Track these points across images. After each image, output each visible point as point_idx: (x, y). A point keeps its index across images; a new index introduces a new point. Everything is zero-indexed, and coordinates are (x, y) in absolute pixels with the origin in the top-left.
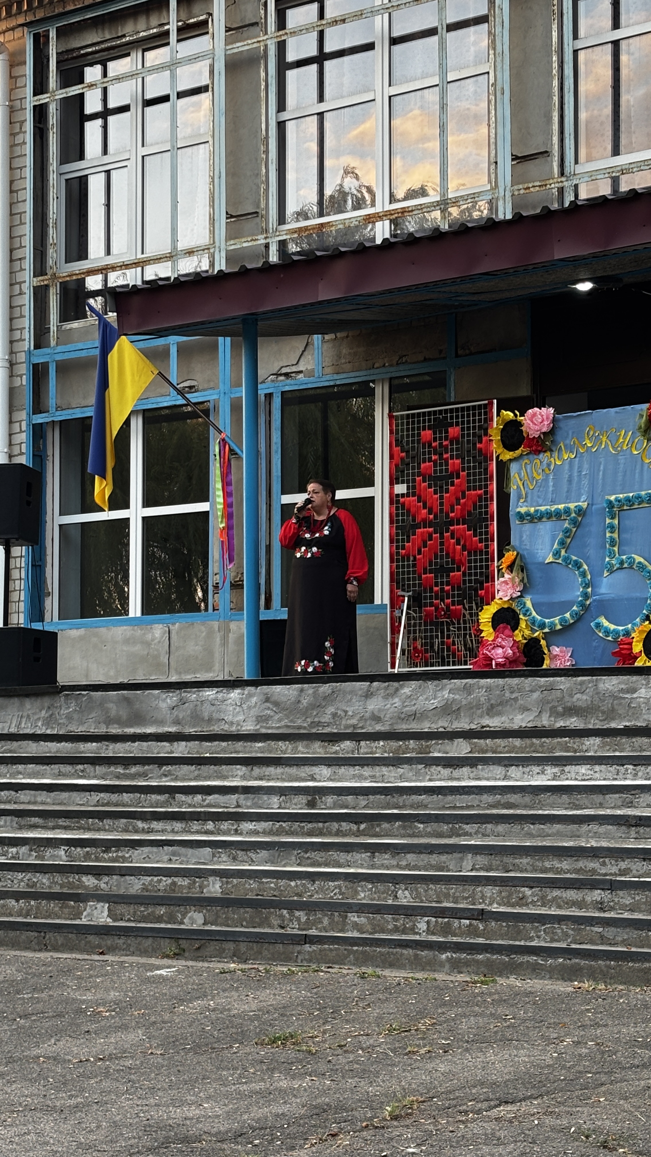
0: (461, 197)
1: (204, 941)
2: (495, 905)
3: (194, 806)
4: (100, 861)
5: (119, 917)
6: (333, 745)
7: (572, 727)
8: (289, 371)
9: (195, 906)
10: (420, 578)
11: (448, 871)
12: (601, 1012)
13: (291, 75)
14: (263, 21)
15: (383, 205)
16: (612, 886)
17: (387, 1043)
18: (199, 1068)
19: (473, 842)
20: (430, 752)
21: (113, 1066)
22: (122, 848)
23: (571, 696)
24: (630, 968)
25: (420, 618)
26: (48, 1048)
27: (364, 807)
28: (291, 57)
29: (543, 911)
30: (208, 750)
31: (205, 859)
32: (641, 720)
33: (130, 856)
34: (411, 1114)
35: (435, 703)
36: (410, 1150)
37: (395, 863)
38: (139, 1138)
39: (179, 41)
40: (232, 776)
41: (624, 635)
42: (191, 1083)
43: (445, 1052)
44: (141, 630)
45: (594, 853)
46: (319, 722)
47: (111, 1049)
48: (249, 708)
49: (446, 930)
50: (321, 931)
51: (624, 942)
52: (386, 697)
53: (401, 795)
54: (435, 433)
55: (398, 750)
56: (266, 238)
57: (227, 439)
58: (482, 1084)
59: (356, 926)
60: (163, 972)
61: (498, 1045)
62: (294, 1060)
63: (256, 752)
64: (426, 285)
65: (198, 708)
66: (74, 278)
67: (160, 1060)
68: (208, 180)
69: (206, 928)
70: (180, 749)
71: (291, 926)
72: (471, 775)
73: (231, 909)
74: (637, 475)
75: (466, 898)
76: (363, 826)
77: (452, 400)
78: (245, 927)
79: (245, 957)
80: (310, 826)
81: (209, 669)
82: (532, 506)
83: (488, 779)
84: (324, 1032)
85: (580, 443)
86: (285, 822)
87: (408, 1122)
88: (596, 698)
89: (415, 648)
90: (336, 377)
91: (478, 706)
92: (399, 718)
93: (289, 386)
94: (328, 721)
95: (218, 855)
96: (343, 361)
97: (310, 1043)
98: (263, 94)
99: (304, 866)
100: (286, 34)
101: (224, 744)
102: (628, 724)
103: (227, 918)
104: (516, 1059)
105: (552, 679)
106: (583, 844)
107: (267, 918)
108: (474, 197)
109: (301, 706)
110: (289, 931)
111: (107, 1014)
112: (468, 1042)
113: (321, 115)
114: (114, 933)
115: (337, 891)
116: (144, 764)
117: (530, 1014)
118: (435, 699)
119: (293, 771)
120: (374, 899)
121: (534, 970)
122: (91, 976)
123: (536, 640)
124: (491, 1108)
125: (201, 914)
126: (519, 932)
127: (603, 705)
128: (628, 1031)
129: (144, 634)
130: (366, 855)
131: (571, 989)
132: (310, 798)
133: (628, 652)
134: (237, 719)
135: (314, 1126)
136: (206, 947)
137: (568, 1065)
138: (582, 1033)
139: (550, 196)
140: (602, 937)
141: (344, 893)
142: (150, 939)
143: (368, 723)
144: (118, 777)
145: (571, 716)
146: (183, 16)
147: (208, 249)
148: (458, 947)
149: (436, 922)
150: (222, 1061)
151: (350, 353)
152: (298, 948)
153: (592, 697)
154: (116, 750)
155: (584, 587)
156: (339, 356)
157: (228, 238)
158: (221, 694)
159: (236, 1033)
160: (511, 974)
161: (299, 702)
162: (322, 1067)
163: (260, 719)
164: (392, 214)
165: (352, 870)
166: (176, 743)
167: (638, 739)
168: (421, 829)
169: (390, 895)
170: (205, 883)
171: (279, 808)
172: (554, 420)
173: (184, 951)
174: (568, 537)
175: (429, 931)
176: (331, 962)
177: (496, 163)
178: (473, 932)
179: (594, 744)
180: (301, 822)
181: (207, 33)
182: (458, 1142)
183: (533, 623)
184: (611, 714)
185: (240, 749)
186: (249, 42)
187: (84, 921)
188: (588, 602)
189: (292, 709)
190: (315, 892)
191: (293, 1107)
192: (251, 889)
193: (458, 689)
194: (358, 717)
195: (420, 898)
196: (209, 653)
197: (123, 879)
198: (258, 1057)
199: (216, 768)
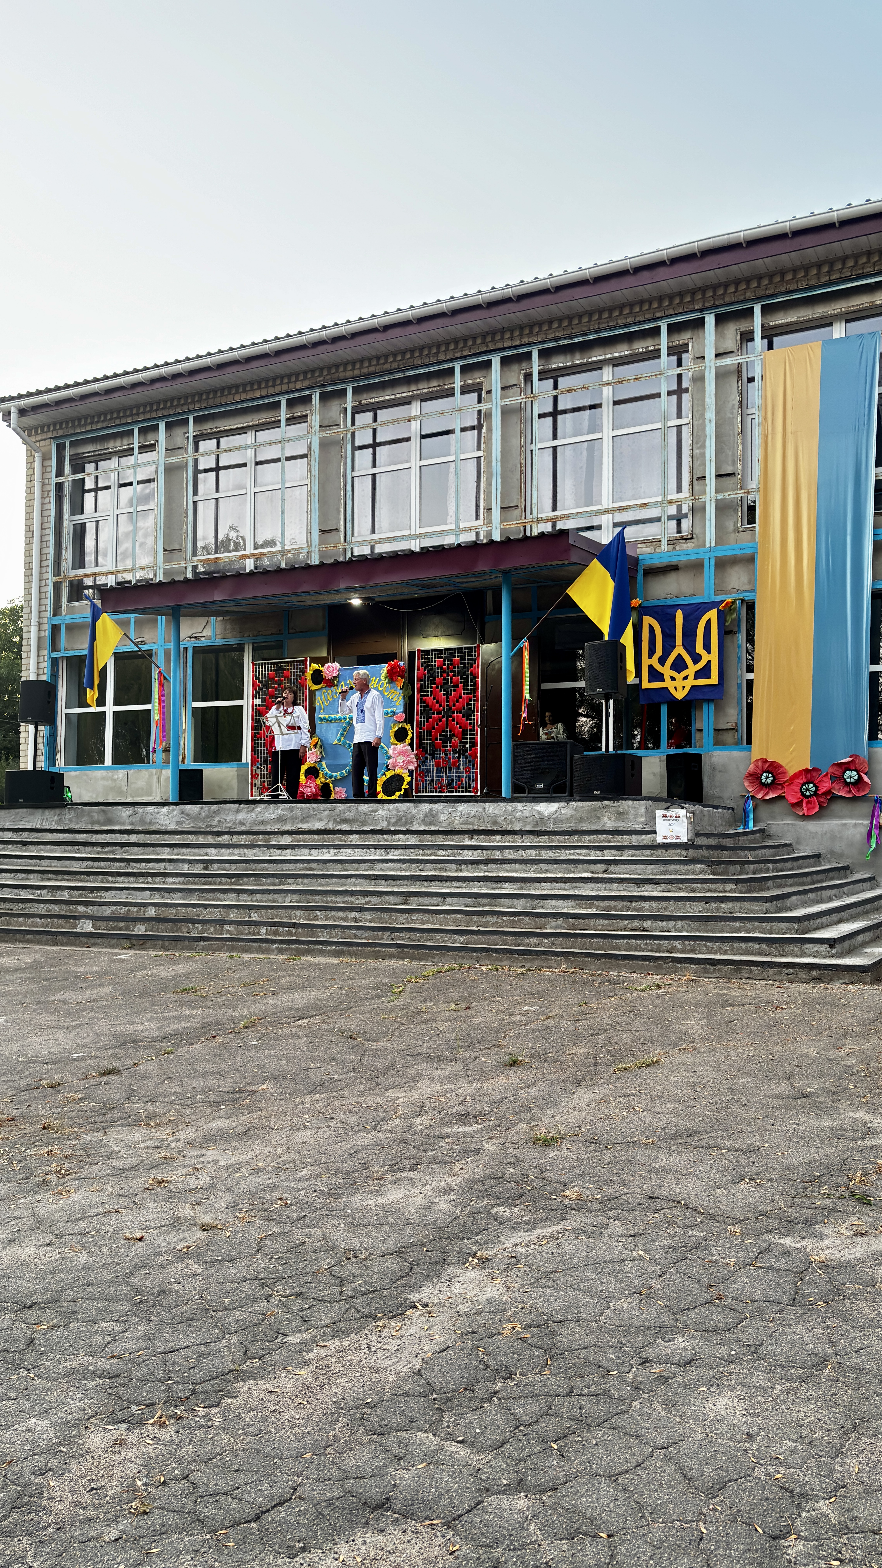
0: (292, 550)
1: (145, 940)
2: (302, 920)
3: (141, 869)
4: (88, 898)
5: (98, 928)
6: (218, 837)
7: (344, 829)
8: (197, 635)
9: (140, 922)
11: (278, 903)
12: (353, 973)
13: (201, 476)
14: (186, 447)
15: (250, 550)
16: (361, 910)
17: (243, 991)
18: (142, 1006)
19: (291, 888)
20: (270, 841)
21: (95, 1005)
22: (100, 891)
23: (344, 813)
24: (369, 950)
26: (59, 996)
27: (234, 870)
28: (201, 467)
29: (326, 923)
30: (149, 839)
31: (147, 897)
32: (379, 826)
33: (105, 896)
34: (254, 1025)
35: (274, 816)
36: (253, 1043)
37: (250, 899)
38: (110, 1041)
39: (139, 454)
40: (163, 853)
42: (138, 1013)
43: (273, 994)
44: (112, 773)
45: (353, 893)
46: (211, 825)
47: (94, 996)
48: (172, 817)
49: (276, 933)
50: (209, 934)
51: (366, 938)
52: (248, 813)
53: (254, 864)
54: (276, 674)
55: (253, 840)
56: (186, 563)
57: (162, 671)
58: (291, 1009)
59: (228, 932)
60: (123, 957)
61: (300, 990)
62: (194, 1000)
63: (176, 840)
64: (272, 596)
65: (144, 816)
66: (77, 578)
67: (121, 1001)
68: (154, 530)
69: (147, 933)
70: (134, 838)
71: (193, 932)
72: (292, 854)
73: (160, 923)
75: (287, 917)
76: (233, 880)
77: (286, 657)
78: (168, 933)
80: (205, 879)
81: (151, 795)
82: (326, 714)
83: (300, 855)
84: (210, 986)
86: (191, 877)
87: (253, 1029)
88: (357, 814)
90: (223, 640)
91: (296, 818)
92: (254, 823)
93: (197, 643)
94: (215, 824)
95: (153, 895)
96: (228, 632)
97: (202, 991)
98: (185, 486)
99: (201, 901)
100: (199, 454)
101: (158, 836)
102: (372, 828)
103: (158, 928)
104: (309, 997)
105: (335, 804)
106: (348, 889)
107: (180, 928)
108: (299, 551)
109: (201, 817)
110: (192, 935)
111: (92, 978)
112: (285, 989)
113: (217, 499)
114: (95, 936)
115: (218, 913)
116: (113, 846)
117: (317, 975)
118: (273, 814)
119: (196, 850)
120: (238, 918)
121: (320, 952)
122: (83, 959)
123: (327, 784)
124: (295, 1021)
125: (144, 926)
126: (314, 933)
127: (360, 818)
128: (366, 981)
129: (113, 775)
130: (234, 895)
131: (338, 962)
132: (205, 865)
134: (166, 823)
135: (204, 1033)
136: (147, 943)
137: (335, 999)
138: (343, 983)
139: (339, 553)
140: (355, 936)
141: (222, 915)
142: (115, 940)
143: (237, 826)
144: (98, 853)
145: (344, 823)
146: (142, 441)
147: (153, 567)
148: (282, 942)
149: (271, 929)
150: (155, 1001)
151: (231, 628)
152: (197, 943)
153: (355, 814)
154: (97, 838)
156: (225, 630)
157: (164, 562)
158: (157, 809)
159: (163, 987)
160: (309, 955)
161: (200, 814)
162: (209, 1003)
163: (178, 823)
164: (255, 556)
165: (227, 903)
166: (131, 835)
167: (377, 836)
168: (264, 881)
169: (247, 916)
170: (146, 910)
171: (188, 870)
172: (339, 670)
173: (134, 945)
175: (267, 934)
176: (214, 950)
177: (311, 533)
178: (290, 933)
179: (355, 838)
180: (200, 878)
181: (155, 451)
182: (278, 1038)
183: (326, 775)
184: (364, 823)
185: (167, 839)
186: (178, 457)
187: (78, 930)
189: (196, 818)
190: (207, 914)
191: (193, 1023)
192: (171, 913)
193: (286, 809)
194: (232, 823)
195: (263, 917)
196: (150, 786)
197: (100, 907)
198: (174, 999)
199: (153, 849)
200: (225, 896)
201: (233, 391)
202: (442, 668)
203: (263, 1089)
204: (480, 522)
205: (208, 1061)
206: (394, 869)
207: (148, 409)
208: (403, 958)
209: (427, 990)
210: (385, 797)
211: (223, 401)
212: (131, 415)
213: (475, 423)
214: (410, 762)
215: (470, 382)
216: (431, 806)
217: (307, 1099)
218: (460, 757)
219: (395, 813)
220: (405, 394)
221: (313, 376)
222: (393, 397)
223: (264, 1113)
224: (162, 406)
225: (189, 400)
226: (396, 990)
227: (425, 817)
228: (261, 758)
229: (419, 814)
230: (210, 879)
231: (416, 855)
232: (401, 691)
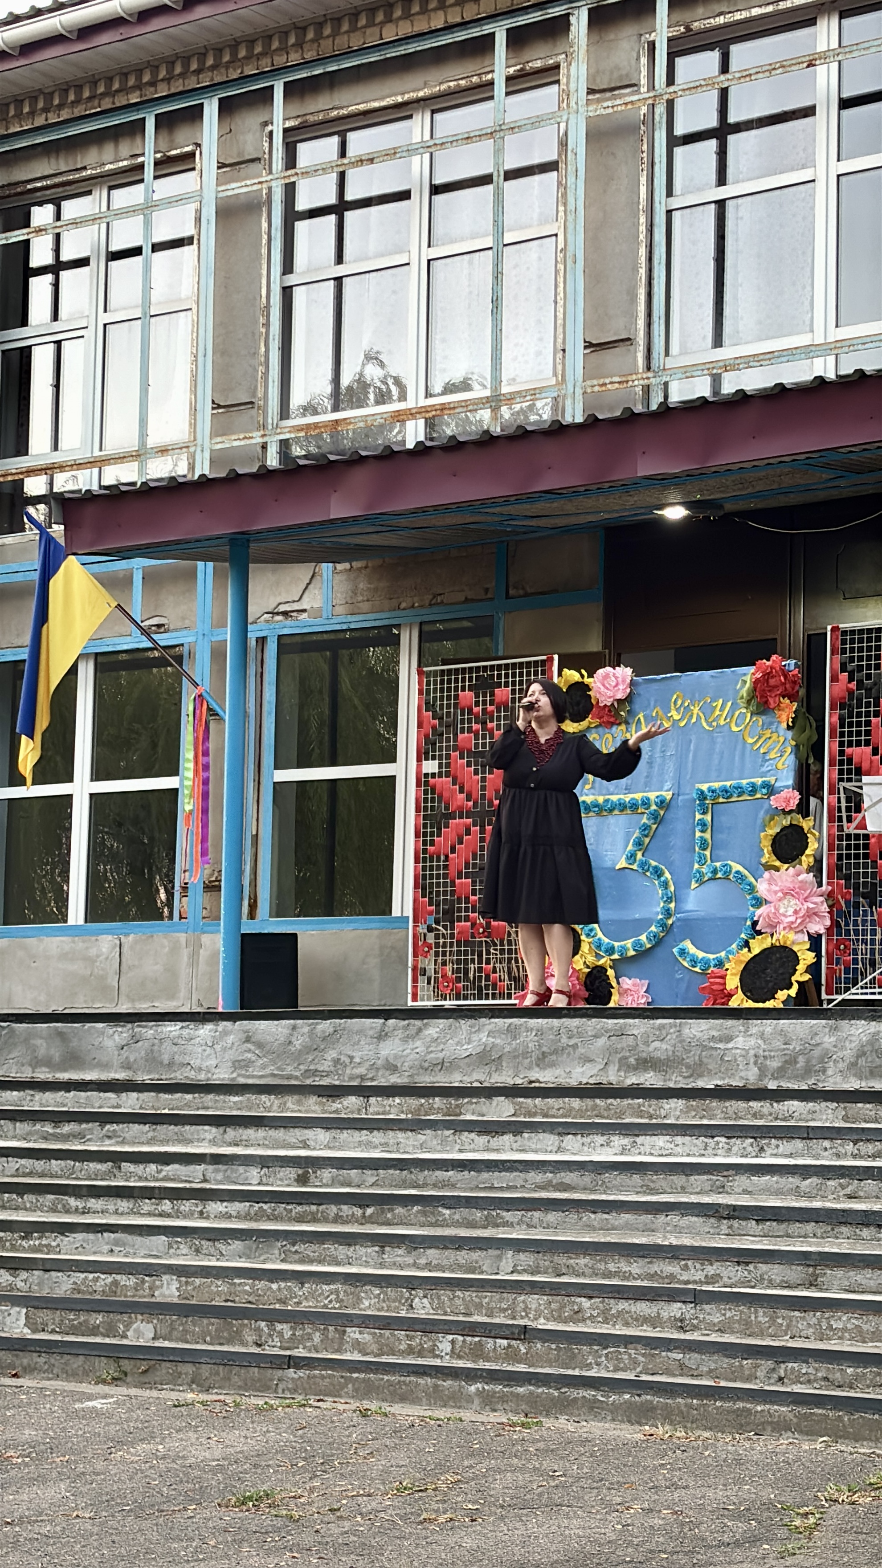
0: (518, 392)
1: (153, 1362)
2: (542, 1321)
3: (146, 1179)
4: (17, 1251)
5: (40, 1327)
6: (334, 1102)
7: (647, 1085)
8: (289, 609)
9: (142, 1314)
10: (453, 884)
11: (482, 1273)
12: (680, 1469)
13: (302, 227)
14: (266, 156)
15: (415, 399)
16: (697, 1298)
17: (394, 1507)
18: (141, 1539)
19: (514, 1236)
20: (460, 1114)
21: (25, 1533)
22: (47, 1234)
23: (647, 1043)
24: (717, 1408)
25: (452, 936)
27: (372, 1185)
28: (302, 204)
29: (605, 1329)
30: (166, 1104)
31: (158, 1251)
32: (737, 1078)
33: (58, 1245)
35: (470, 1049)
37: (412, 1261)
39: (156, 177)
40: (199, 1140)
41: (715, 966)
43: (473, 1521)
44: (84, 942)
45: (674, 1253)
46: (316, 1070)
47: (23, 1510)
48: (224, 1049)
49: (477, 1353)
50: (310, 1351)
51: (710, 1374)
52: (405, 1040)
53: (421, 1171)
54: (477, 696)
55: (419, 1110)
56: (263, 436)
57: (205, 694)
59: (357, 1345)
60: (96, 1404)
61: (543, 1513)
62: (270, 1529)
63: (231, 1108)
64: (470, 503)
65: (156, 1048)
66: (10, 478)
67: (88, 1526)
68: (189, 358)
69: (157, 1344)
70: (130, 1102)
71: (270, 1343)
72: (515, 1146)
73: (190, 1319)
74: (737, 758)
75: (506, 1310)
76: (369, 1211)
77: (500, 653)
78: (209, 1344)
79: (207, 1385)
80: (299, 1208)
81: (172, 997)
82: (600, 794)
83: (536, 1151)
84: (312, 1490)
85: (666, 714)
86: (266, 1203)
88: (679, 1047)
89: (444, 976)
90: (350, 618)
91: (526, 1054)
92: (422, 1067)
93: (289, 628)
94: (327, 1069)
95: (175, 1246)
96: (360, 598)
97: (292, 1505)
98: (264, 251)
99: (291, 1263)
100: (297, 174)
101: (189, 1097)
102: (719, 1083)
103: (185, 1331)
104: (567, 1532)
105: (621, 1021)
106: (659, 1242)
107: (238, 1332)
108: (534, 393)
109: (293, 1049)
110: (268, 1351)
111: (20, 1460)
112: (502, 1507)
113: (339, 280)
114: (33, 1349)
115: (333, 1297)
116: (81, 1122)
117: (585, 1470)
118: (469, 1044)
119: (280, 1134)
120: (381, 1309)
121: (591, 1408)
123: (602, 970)
125: (151, 1326)
126: (573, 1357)
127: (688, 1057)
128: (716, 1495)
129: (87, 948)
130: (373, 1250)
131: (639, 1436)
132: (300, 1172)
133: (721, 987)
134: (208, 1064)
136: (157, 1370)
137: (636, 1541)
138: (655, 1497)
139: (633, 394)
140: (682, 1366)
141: (342, 1300)
142: (81, 1358)
143: (380, 1073)
144: (45, 1138)
145: (646, 1070)
146: (163, 146)
147: (187, 447)
148: (493, 1376)
149: (464, 1341)
150: (171, 1529)
151: (369, 589)
152: (279, 1373)
153: (674, 1046)
154: (44, 1101)
155: (665, 902)
156: (355, 592)
157: (214, 433)
158: (187, 1031)
159: (193, 1491)
160: (561, 1414)
161: (290, 1043)
162: (307, 1538)
163: (237, 1065)
164: (427, 412)
165: (354, 1270)
166: (124, 1094)
167: (733, 1102)
168: (447, 1216)
169: (403, 1305)
170: (158, 1283)
171: (259, 1184)
172: (632, 684)
173: (126, 1374)
174: (646, 836)
175: (453, 1354)
176: (322, 1394)
177: (564, 350)
178: (512, 1355)
179: (676, 1108)
180: (288, 1203)
181: (194, 169)
183: (599, 947)
184: (698, 1069)
185: (210, 1104)
186: (248, 182)
188: (670, 922)
189: (281, 1052)
190: (304, 1298)
192: (218, 1292)
193: (500, 1032)
194: (367, 1065)
195: (443, 1309)
196: (172, 971)
197: (47, 1275)
198: (220, 1523)
199: (176, 1129)
200: (350, 1251)
201: (380, 17)
206: (778, 1193)
207: (178, 70)
208: (812, 1433)
210: (750, 1004)
211: (356, 41)
212: (139, 87)
214: (811, 914)
216: (874, 1027)
219: (778, 1044)
220: (802, 2)
224: (210, 62)
225: (275, 45)
226: (797, 1522)
227: (858, 1057)
228: (438, 905)
229: (843, 1048)
230: (314, 1208)
231: (838, 1156)
232: (790, 734)
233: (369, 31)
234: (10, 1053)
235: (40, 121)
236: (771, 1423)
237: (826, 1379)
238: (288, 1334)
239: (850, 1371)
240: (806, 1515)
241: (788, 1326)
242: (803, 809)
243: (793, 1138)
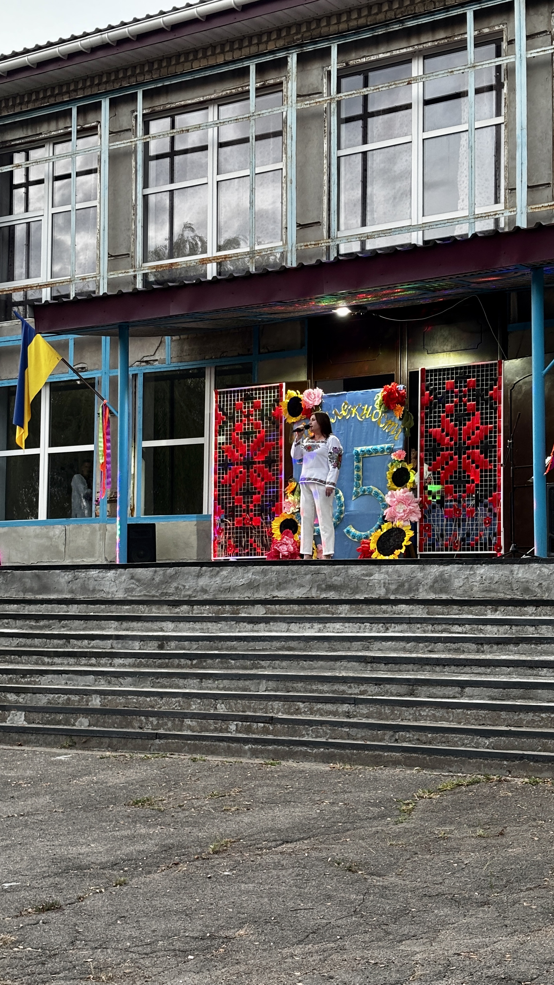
0: (264, 249)
1: (89, 737)
2: (280, 714)
3: (83, 648)
4: (19, 684)
5: (32, 721)
6: (176, 608)
7: (331, 598)
8: (149, 359)
9: (83, 714)
10: (233, 498)
11: (250, 691)
12: (348, 783)
14: (134, 128)
15: (212, 252)
16: (356, 702)
17: (210, 804)
18: (88, 821)
19: (266, 673)
20: (239, 613)
21: (30, 820)
22: (34, 675)
23: (331, 578)
24: (366, 755)
25: (233, 524)
27: (196, 649)
28: (153, 152)
29: (311, 718)
30: (92, 610)
31: (90, 683)
32: (375, 594)
33: (40, 681)
34: (226, 850)
35: (243, 581)
36: (226, 873)
37: (216, 686)
38: (49, 867)
39: (78, 138)
40: (108, 628)
41: (365, 538)
42: (82, 831)
43: (248, 810)
44: (47, 529)
45: (344, 680)
46: (167, 593)
47: (29, 809)
48: (120, 583)
49: (248, 730)
50: (166, 731)
51: (362, 738)
52: (211, 577)
53: (220, 642)
54: (245, 404)
55: (218, 612)
56: (134, 271)
57: (107, 404)
58: (272, 830)
59: (190, 728)
60: (62, 758)
61: (282, 805)
62: (150, 815)
63: (124, 612)
65: (86, 583)
66: (5, 293)
67: (61, 816)
68: (96, 232)
69: (91, 728)
70: (74, 610)
71: (146, 727)
72: (266, 629)
73: (107, 716)
74: (375, 435)
75: (262, 709)
76: (195, 662)
77: (256, 382)
78: (117, 728)
79: (116, 748)
80: (160, 661)
81: (93, 556)
83: (276, 631)
84: (169, 797)
85: (339, 412)
87: (224, 855)
88: (347, 579)
89: (230, 545)
90: (180, 364)
91: (271, 584)
92: (219, 591)
93: (149, 369)
94: (172, 592)
95: (98, 680)
96: (185, 354)
97: (160, 804)
98: (133, 177)
99: (156, 688)
100: (150, 137)
101: (103, 607)
102: (366, 596)
103: (104, 722)
104: (294, 814)
105: (318, 567)
106: (337, 674)
107: (131, 722)
108: (272, 250)
109: (155, 582)
110: (146, 731)
111: (25, 785)
112: (262, 803)
113: (172, 192)
114: (28, 732)
115: (177, 704)
116: (49, 620)
117: (302, 785)
118: (242, 579)
119: (149, 625)
120: (201, 710)
121: (305, 756)
122: (14, 761)
124: (277, 846)
125: (87, 720)
126: (295, 731)
127: (351, 584)
128: (365, 795)
129: (48, 532)
130: (196, 681)
131: (328, 768)
132: (160, 643)
133: (368, 549)
134: (112, 590)
135: (164, 858)
136: (90, 741)
137: (327, 818)
138: (336, 797)
139: (321, 251)
140: (348, 734)
141: (181, 706)
142: (53, 736)
143: (199, 594)
144: (31, 628)
145: (330, 590)
146: (81, 123)
147: (96, 277)
148: (256, 741)
149: (242, 725)
150: (102, 816)
151: (189, 349)
152: (151, 742)
153: (344, 578)
154: (30, 610)
155: (339, 507)
156: (182, 351)
157: (109, 270)
158: (102, 574)
159: (111, 798)
160: (290, 759)
161: (153, 579)
162: (168, 819)
163: (127, 590)
164: (218, 259)
165: (187, 691)
166: (70, 606)
167: (373, 606)
168: (233, 664)
169: (212, 707)
170: (90, 699)
171: (139, 649)
172: (322, 397)
173: (75, 743)
175: (237, 731)
176: (173, 751)
177: (286, 228)
178: (266, 731)
179: (345, 609)
180: (154, 659)
181: (97, 134)
182: (256, 868)
184: (356, 590)
185: (114, 610)
186: (125, 141)
187: (8, 724)
188: (342, 516)
189: (149, 584)
190: (163, 705)
191: (150, 846)
192: (120, 703)
193: (258, 572)
194: (192, 590)
195: (232, 709)
196: (92, 545)
197: (34, 696)
198: (126, 814)
199: (98, 622)
200: (185, 682)
201: (191, 57)
202: (452, 392)
203: (241, 936)
204: (500, 207)
205: (170, 896)
206: (395, 650)
207: (88, 83)
208: (411, 766)
209: (445, 808)
210: (382, 557)
211: (179, 69)
212: (68, 92)
213: (494, 82)
214: (411, 512)
215: (486, 30)
216: (442, 568)
217: (298, 950)
218: (477, 505)
219: (395, 577)
220: (404, 50)
221: (288, 34)
222: (388, 54)
223: (242, 968)
224: (104, 79)
225: (138, 71)
226: (404, 807)
227: (434, 583)
228: (226, 509)
229: (427, 579)
230: (167, 661)
231: (425, 632)
232: (400, 423)
233: (186, 64)
234: (12, 585)
235: (17, 110)
236: (391, 761)
237: (418, 740)
238: (155, 723)
239: (430, 735)
240: (408, 804)
241: (400, 714)
242: (408, 459)
243: (402, 623)
